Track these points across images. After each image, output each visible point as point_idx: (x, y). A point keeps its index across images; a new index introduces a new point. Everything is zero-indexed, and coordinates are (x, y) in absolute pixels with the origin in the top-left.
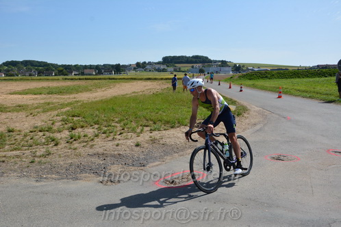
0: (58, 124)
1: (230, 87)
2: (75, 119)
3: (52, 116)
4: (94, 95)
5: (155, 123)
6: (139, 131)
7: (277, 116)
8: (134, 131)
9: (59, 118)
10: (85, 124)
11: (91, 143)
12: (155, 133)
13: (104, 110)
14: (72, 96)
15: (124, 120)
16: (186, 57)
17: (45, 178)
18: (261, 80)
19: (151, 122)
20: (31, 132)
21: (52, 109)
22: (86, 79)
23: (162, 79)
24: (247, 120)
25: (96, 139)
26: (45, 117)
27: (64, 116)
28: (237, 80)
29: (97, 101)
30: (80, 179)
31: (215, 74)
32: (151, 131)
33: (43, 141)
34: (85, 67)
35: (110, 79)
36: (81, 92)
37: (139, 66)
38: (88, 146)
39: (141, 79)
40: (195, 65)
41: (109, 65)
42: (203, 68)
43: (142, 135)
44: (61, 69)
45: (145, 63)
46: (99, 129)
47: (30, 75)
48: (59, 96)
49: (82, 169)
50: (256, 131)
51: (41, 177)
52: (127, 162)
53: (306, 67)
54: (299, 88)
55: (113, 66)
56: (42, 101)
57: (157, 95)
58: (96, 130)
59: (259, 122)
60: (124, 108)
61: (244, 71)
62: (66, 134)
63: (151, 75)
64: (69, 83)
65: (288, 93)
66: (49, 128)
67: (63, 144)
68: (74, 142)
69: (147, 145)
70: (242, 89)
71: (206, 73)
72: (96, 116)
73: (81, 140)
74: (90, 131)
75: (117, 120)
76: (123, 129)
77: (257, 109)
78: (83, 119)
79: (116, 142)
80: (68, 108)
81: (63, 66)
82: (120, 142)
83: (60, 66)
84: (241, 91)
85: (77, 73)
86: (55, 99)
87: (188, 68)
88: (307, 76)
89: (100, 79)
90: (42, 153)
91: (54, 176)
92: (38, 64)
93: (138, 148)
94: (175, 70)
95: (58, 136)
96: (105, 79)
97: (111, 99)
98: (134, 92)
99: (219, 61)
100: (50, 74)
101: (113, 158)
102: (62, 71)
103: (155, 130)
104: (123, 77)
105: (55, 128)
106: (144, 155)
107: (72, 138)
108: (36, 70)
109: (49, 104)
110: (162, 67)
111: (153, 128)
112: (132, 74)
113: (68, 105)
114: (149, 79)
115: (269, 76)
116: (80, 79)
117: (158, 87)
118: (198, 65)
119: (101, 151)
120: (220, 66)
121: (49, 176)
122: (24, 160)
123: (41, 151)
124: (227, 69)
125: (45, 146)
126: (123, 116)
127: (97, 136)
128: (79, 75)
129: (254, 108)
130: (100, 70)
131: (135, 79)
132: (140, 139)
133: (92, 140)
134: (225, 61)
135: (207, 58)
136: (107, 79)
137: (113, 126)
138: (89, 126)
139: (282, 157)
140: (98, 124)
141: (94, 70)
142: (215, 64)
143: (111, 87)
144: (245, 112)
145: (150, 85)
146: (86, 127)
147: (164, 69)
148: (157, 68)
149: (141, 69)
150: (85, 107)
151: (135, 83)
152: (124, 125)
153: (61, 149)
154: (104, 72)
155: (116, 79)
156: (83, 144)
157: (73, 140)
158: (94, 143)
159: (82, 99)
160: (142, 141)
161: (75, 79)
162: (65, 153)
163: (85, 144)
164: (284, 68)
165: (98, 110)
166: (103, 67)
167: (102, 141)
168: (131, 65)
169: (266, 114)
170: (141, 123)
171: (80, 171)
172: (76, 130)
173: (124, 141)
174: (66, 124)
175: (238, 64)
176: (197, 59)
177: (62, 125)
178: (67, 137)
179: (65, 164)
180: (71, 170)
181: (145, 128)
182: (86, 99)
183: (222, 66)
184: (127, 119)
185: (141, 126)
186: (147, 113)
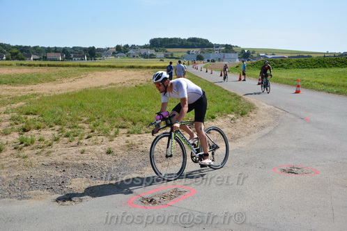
0: (5, 124)
2: (29, 117)
5: (134, 124)
6: (112, 133)
7: (292, 117)
8: (106, 133)
9: (8, 116)
10: (42, 125)
11: (47, 150)
12: (133, 137)
13: (70, 106)
14: (28, 87)
15: (94, 119)
16: (180, 40)
18: (276, 70)
19: (129, 123)
22: (49, 66)
23: (148, 67)
24: (253, 122)
25: (55, 144)
27: (15, 114)
29: (61, 95)
30: (28, 198)
31: (217, 62)
32: (129, 134)
34: (49, 50)
35: (81, 66)
36: (41, 82)
37: (121, 50)
38: (44, 153)
39: (122, 67)
40: (191, 50)
41: (81, 48)
42: (202, 54)
43: (116, 139)
44: (15, 51)
45: (127, 46)
46: (61, 131)
48: (10, 87)
49: (32, 183)
50: (264, 136)
52: (94, 174)
53: (334, 54)
54: (323, 80)
55: (85, 50)
57: (140, 87)
58: (56, 133)
59: (269, 125)
60: (96, 104)
61: (254, 58)
62: (15, 137)
63: (135, 62)
64: (26, 71)
65: (309, 87)
67: (9, 151)
68: (25, 148)
69: (121, 152)
71: (206, 61)
72: (59, 113)
74: (48, 134)
75: (85, 119)
76: (92, 132)
77: (267, 107)
78: (41, 118)
79: (81, 148)
80: (21, 103)
81: (17, 47)
82: (86, 148)
83: (13, 47)
85: (37, 57)
86: (5, 90)
87: (183, 54)
88: (335, 65)
89: (68, 66)
93: (110, 156)
94: (166, 57)
95: (3, 139)
96: (74, 66)
97: (81, 92)
98: (112, 84)
99: (223, 46)
101: (75, 169)
102: (16, 54)
103: (133, 133)
104: (98, 64)
106: (117, 165)
107: (22, 143)
110: (149, 52)
111: (131, 130)
112: (110, 60)
113: (20, 99)
114: (132, 67)
115: (286, 65)
116: (40, 65)
117: (143, 78)
118: (195, 50)
119: (60, 159)
124: (232, 55)
126: (94, 115)
127: (56, 140)
128: (39, 59)
129: (263, 106)
130: (67, 54)
131: (114, 67)
132: (112, 145)
133: (50, 145)
134: (230, 45)
135: (207, 41)
136: (77, 66)
137: (79, 127)
138: (47, 127)
139: (296, 170)
140: (60, 124)
141: (60, 54)
142: (217, 49)
143: (82, 76)
144: (251, 111)
145: (133, 75)
146: (44, 128)
147: (151, 55)
148: (142, 53)
149: (123, 54)
150: (45, 102)
151: (113, 72)
152: (94, 126)
153: (6, 157)
154: (74, 57)
155: (89, 66)
156: (36, 151)
157: (23, 145)
158: (52, 149)
159: (42, 92)
160: (116, 147)
161: (35, 65)
162: (11, 162)
163: (39, 150)
164: (307, 55)
165: (62, 107)
166: (73, 51)
167: (62, 147)
168: (108, 49)
169: (278, 113)
170: (116, 123)
171: (29, 187)
172: (29, 133)
173: (92, 147)
174: (17, 124)
175: (246, 49)
176: (194, 43)
177: (11, 125)
178: (16, 141)
179: (9, 177)
180: (16, 185)
181: (120, 130)
182: (48, 92)
183: (226, 52)
184: (99, 118)
185: (116, 127)
186: (125, 111)
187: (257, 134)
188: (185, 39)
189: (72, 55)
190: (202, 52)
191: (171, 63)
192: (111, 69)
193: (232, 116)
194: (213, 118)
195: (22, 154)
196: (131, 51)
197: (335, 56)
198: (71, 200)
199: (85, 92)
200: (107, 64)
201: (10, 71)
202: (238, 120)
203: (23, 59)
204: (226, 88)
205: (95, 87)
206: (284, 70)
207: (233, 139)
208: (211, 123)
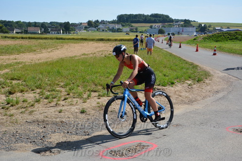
2: (14, 82)
4: (39, 56)
5: (104, 88)
6: (85, 96)
8: (80, 96)
10: (26, 88)
11: (30, 109)
12: (103, 99)
13: (49, 73)
14: (12, 57)
15: (70, 84)
16: (144, 15)
19: (100, 87)
22: (30, 38)
23: (116, 40)
24: (209, 87)
25: (36, 105)
27: (2, 79)
28: (200, 42)
29: (40, 63)
30: (14, 150)
31: (176, 35)
32: (99, 96)
34: (29, 24)
35: (57, 39)
36: (23, 52)
37: (92, 25)
38: (27, 112)
39: (93, 40)
40: (154, 25)
41: (57, 23)
42: (163, 29)
43: (88, 101)
45: (97, 21)
46: (41, 94)
49: (18, 137)
50: (218, 100)
52: (70, 130)
55: (61, 24)
57: (109, 58)
58: (37, 96)
59: (223, 90)
60: (71, 71)
61: (210, 32)
62: (2, 99)
63: (104, 35)
64: (10, 42)
68: (11, 108)
69: (93, 112)
71: (166, 34)
72: (39, 79)
74: (30, 96)
75: (62, 84)
76: (68, 95)
78: (24, 83)
79: (59, 108)
81: (2, 22)
82: (63, 108)
85: (19, 31)
87: (146, 28)
89: (46, 39)
93: (83, 115)
94: (132, 31)
96: (51, 39)
97: (57, 61)
98: (84, 54)
99: (182, 21)
101: (54, 126)
103: (103, 96)
104: (72, 37)
107: (8, 104)
110: (117, 26)
111: (101, 94)
112: (83, 34)
113: (6, 67)
114: (102, 40)
115: (240, 37)
116: (22, 38)
118: (157, 25)
119: (41, 117)
120: (182, 26)
124: (190, 29)
126: (70, 80)
127: (38, 101)
128: (21, 33)
129: (218, 74)
130: (45, 28)
131: (86, 40)
132: (85, 106)
133: (32, 106)
134: (188, 20)
135: (167, 17)
136: (54, 38)
137: (57, 91)
138: (29, 90)
140: (40, 88)
141: (39, 28)
142: (176, 23)
143: (58, 47)
144: (206, 78)
145: (102, 47)
146: (27, 91)
147: (118, 29)
148: (110, 28)
149: (94, 28)
150: (27, 70)
151: (85, 44)
152: (70, 90)
154: (51, 31)
155: (64, 39)
156: (21, 110)
157: (10, 105)
158: (34, 109)
159: (24, 61)
160: (89, 107)
161: (17, 38)
163: (23, 110)
165: (41, 73)
166: (50, 25)
167: (43, 107)
168: (81, 23)
169: (231, 80)
170: (88, 88)
171: (15, 140)
172: (14, 95)
173: (68, 107)
174: (3, 88)
175: (203, 23)
176: (156, 18)
178: (3, 102)
180: (4, 138)
181: (92, 93)
182: (29, 61)
183: (185, 26)
184: (73, 83)
185: (88, 91)
186: (96, 77)
187: (212, 98)
188: (148, 15)
189: (50, 29)
190: (163, 27)
191: (137, 36)
192: (83, 41)
193: (189, 82)
194: (173, 83)
195: (8, 113)
196: (101, 26)
198: (51, 152)
199: (61, 61)
200: (80, 37)
202: (194, 86)
203: (6, 32)
204: (184, 58)
205: (70, 57)
206: (238, 42)
207: (191, 102)
208: (171, 88)
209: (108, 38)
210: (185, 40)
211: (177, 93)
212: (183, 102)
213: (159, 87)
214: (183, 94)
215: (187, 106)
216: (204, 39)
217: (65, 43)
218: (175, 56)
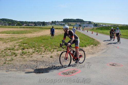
0: (17, 47)
1: (92, 33)
2: (25, 45)
3: (14, 43)
4: (34, 34)
5: (59, 48)
6: (52, 51)
8: (50, 51)
9: (17, 44)
10: (29, 47)
11: (31, 56)
13: (37, 41)
14: (23, 35)
16: (73, 19)
17: (10, 70)
18: (106, 30)
19: (57, 47)
20: (5, 50)
21: (14, 40)
22: (30, 28)
24: (99, 48)
25: (33, 54)
26: (11, 43)
27: (20, 44)
28: (95, 30)
29: (34, 37)
31: (86, 27)
33: (10, 54)
34: (30, 22)
35: (40, 28)
36: (27, 33)
38: (30, 57)
40: (77, 23)
41: (40, 22)
42: (81, 24)
43: (53, 53)
44: (19, 23)
45: (55, 21)
46: (35, 49)
47: (5, 25)
48: (18, 35)
49: (27, 67)
50: (103, 53)
51: (9, 70)
52: (47, 64)
53: (127, 25)
54: (123, 34)
55: (41, 22)
56: (10, 37)
57: (60, 35)
58: (33, 50)
59: (105, 49)
61: (99, 26)
62: (20, 51)
63: (58, 27)
64: (22, 29)
66: (13, 49)
67: (19, 56)
68: (24, 55)
69: (55, 57)
70: (98, 34)
71: (82, 27)
72: (34, 44)
73: (27, 54)
74: (31, 50)
75: (43, 46)
76: (45, 50)
78: (28, 45)
79: (42, 55)
80: (21, 40)
82: (44, 55)
83: (18, 22)
84: (97, 35)
85: (26, 25)
86: (16, 36)
87: (74, 24)
88: (127, 29)
89: (36, 28)
90: (9, 59)
91: (14, 69)
92: (8, 20)
93: (52, 58)
95: (17, 52)
96: (38, 28)
97: (41, 37)
99: (88, 22)
100: (14, 25)
101: (40, 62)
102: (19, 24)
103: (59, 51)
104: (46, 27)
105: (16, 48)
106: (54, 61)
107: (23, 53)
108: (8, 23)
109: (13, 38)
110: (63, 23)
111: (58, 50)
114: (57, 29)
116: (27, 28)
117: (61, 32)
118: (78, 23)
119: (35, 59)
120: (88, 24)
121: (12, 69)
122: (1, 62)
123: (9, 58)
124: (91, 25)
125: (11, 56)
126: (45, 44)
127: (34, 52)
128: (26, 26)
130: (36, 24)
132: (52, 55)
133: (32, 54)
134: (90, 22)
135: (82, 20)
137: (41, 48)
139: (115, 64)
140: (34, 47)
141: (33, 24)
142: (86, 23)
143: (41, 31)
144: (98, 44)
145: (57, 31)
146: (29, 48)
147: (64, 24)
148: (60, 24)
149: (54, 24)
150: (29, 40)
152: (46, 48)
153: (18, 58)
154: (38, 25)
155: (43, 28)
158: (32, 56)
159: (28, 36)
160: (53, 55)
161: (25, 28)
162: (20, 59)
163: (28, 56)
164: (117, 25)
165: (35, 41)
167: (36, 55)
168: (49, 22)
170: (53, 47)
172: (25, 50)
173: (46, 55)
174: (21, 47)
175: (96, 23)
176: (78, 21)
177: (19, 47)
178: (21, 53)
179: (19, 64)
180: (22, 67)
181: (55, 50)
182: (30, 36)
183: (89, 24)
184: (47, 46)
185: (53, 49)
186: (56, 43)
188: (75, 19)
190: (80, 24)
193: (92, 46)
194: (86, 46)
196: (57, 23)
197: (127, 26)
200: (49, 27)
201: (17, 29)
202: (94, 47)
203: (21, 26)
204: (89, 36)
205: (45, 35)
207: (93, 53)
208: (85, 48)
209: (60, 28)
210: (89, 29)
211: (88, 50)
212: (90, 54)
213: (81, 48)
214: (90, 50)
215: (91, 55)
216: (96, 29)
217: (43, 30)
218: (86, 35)
